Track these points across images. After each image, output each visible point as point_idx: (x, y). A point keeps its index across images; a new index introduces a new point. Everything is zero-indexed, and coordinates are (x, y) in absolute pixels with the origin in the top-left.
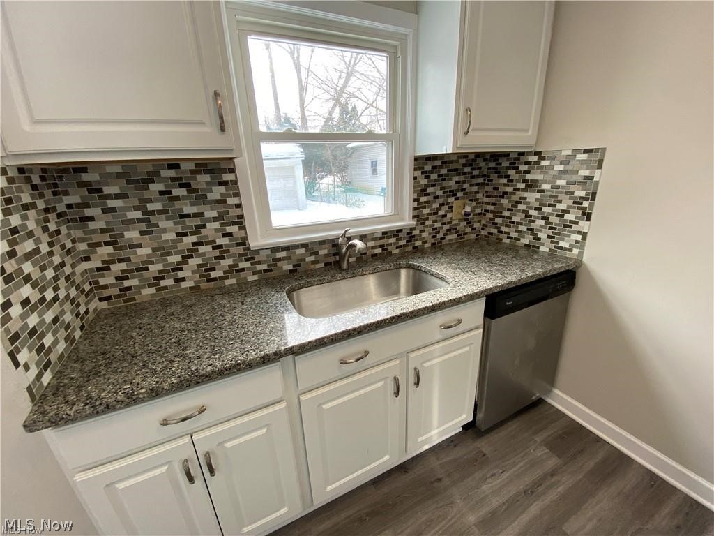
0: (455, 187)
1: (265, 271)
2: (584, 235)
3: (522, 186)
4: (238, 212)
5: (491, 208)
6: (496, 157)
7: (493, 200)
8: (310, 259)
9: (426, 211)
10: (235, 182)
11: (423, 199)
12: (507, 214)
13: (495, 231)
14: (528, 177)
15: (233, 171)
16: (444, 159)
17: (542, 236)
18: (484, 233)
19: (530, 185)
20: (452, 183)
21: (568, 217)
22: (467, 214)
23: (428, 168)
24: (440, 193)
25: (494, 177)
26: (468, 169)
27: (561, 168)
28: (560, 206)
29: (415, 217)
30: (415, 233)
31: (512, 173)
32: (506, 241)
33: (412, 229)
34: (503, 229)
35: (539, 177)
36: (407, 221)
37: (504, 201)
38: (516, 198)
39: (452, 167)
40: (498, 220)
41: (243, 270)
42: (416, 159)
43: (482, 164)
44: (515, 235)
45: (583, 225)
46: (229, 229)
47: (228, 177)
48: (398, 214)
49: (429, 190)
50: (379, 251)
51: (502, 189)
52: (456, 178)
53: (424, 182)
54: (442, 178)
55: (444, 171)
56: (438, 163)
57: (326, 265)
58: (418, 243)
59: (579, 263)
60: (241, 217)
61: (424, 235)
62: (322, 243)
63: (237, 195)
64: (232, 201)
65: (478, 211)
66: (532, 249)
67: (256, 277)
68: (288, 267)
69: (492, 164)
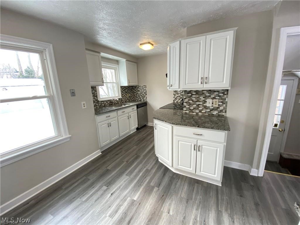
0: (127, 91)
1: (100, 106)
2: (146, 97)
3: (137, 91)
4: (96, 95)
5: (133, 95)
6: (132, 86)
7: (133, 94)
8: (107, 104)
9: (123, 95)
10: (96, 90)
11: (123, 93)
12: (136, 96)
13: (134, 99)
14: (138, 89)
15: (96, 88)
16: (125, 87)
17: (141, 98)
18: (133, 100)
19: (138, 91)
20: (126, 91)
21: (144, 95)
22: (130, 96)
23: (122, 88)
24: (125, 92)
25: (133, 90)
26: (128, 88)
27: (142, 88)
28: (143, 94)
29: (122, 96)
30: (122, 99)
31: (135, 89)
32: (137, 100)
33: (122, 98)
34: (136, 98)
35: (139, 89)
36: (121, 97)
37: (135, 94)
38: (137, 93)
39: (126, 88)
40: (135, 97)
41: (97, 105)
42: (121, 86)
43: (130, 87)
44: (138, 99)
45: (146, 96)
46: (95, 98)
47: (95, 89)
48: (119, 96)
49: (123, 92)
50: (117, 102)
51: (134, 92)
52: (127, 90)
53: (122, 90)
54: (125, 90)
55: (125, 89)
56: (124, 87)
57: (109, 105)
58: (123, 101)
59: (147, 101)
60: (97, 96)
61: (124, 100)
62: (108, 100)
63: (96, 92)
64: (95, 93)
65: (131, 96)
66: (140, 101)
67: (99, 107)
68: (103, 105)
69: (132, 88)
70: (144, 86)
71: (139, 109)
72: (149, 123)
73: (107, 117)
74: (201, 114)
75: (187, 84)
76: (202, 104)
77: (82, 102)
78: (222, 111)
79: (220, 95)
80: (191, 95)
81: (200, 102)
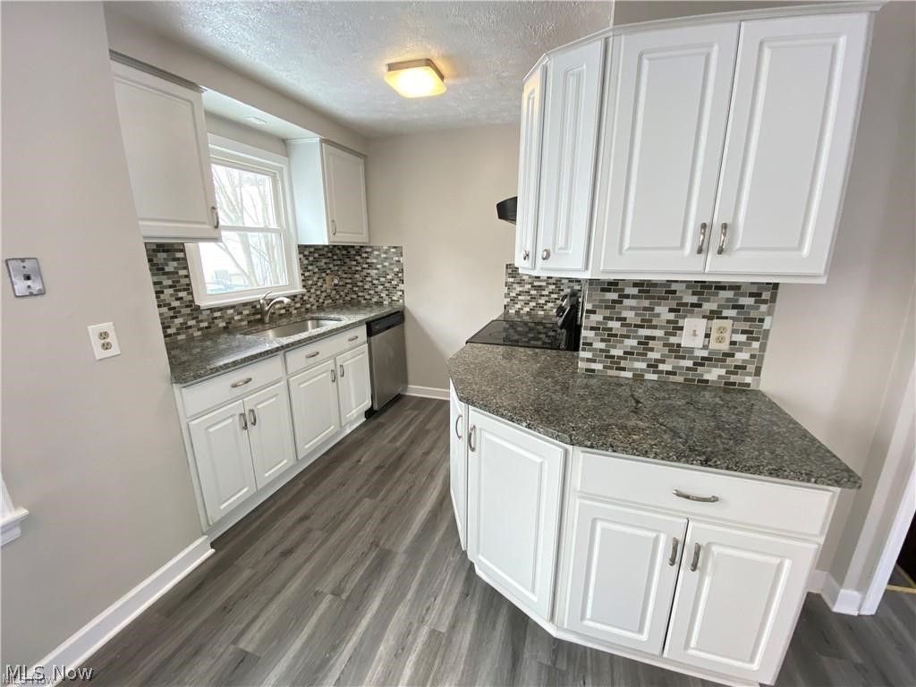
0: (325, 266)
1: (207, 328)
2: (403, 291)
3: (366, 266)
4: (186, 281)
5: (349, 281)
6: (345, 248)
7: (350, 276)
8: (237, 318)
9: (310, 282)
10: (185, 259)
11: (307, 274)
12: (361, 284)
13: (355, 296)
14: (369, 261)
15: (183, 250)
16: (317, 248)
17: (383, 295)
18: (348, 298)
19: (370, 265)
20: (322, 264)
21: (394, 283)
22: (336, 285)
23: (306, 253)
24: (316, 270)
25: (347, 260)
26: (330, 255)
27: (383, 256)
28: (388, 277)
29: (304, 286)
30: (305, 298)
31: (358, 258)
32: (364, 302)
33: (303, 295)
34: (360, 294)
35: (374, 261)
36: (299, 289)
37: (357, 276)
38: (364, 273)
39: (321, 252)
40: (356, 289)
41: (190, 327)
42: (299, 246)
43: (338, 252)
44: (368, 297)
45: (401, 286)
46: (181, 294)
47: (180, 255)
48: (291, 285)
49: (310, 268)
50: (283, 311)
51: (353, 268)
52: (324, 261)
53: (306, 262)
54: (316, 260)
55: (316, 255)
56: (312, 250)
57: (249, 322)
58: (308, 306)
59: (404, 307)
60: (189, 285)
61: (311, 300)
62: (245, 305)
63: (186, 268)
64: (183, 272)
65: (341, 283)
66: (379, 304)
67: (199, 333)
68: (222, 324)
69: (344, 252)
70: (395, 247)
71: (375, 338)
72: (410, 386)
73: (235, 386)
74: (655, 377)
75: (630, 248)
76: (660, 339)
77: (89, 327)
78: (744, 368)
79: (740, 303)
80: (620, 296)
81: (655, 327)
